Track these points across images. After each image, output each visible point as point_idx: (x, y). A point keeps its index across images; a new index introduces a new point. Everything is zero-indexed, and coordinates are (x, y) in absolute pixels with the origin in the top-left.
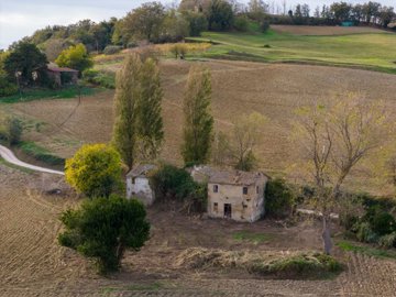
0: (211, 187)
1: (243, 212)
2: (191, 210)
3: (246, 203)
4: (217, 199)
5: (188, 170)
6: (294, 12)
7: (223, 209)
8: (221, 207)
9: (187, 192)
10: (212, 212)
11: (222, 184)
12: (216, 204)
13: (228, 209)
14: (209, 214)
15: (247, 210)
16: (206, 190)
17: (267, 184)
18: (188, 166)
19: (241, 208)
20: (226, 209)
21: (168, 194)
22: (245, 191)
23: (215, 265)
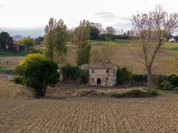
0: (90, 70)
1: (106, 82)
2: (81, 83)
3: (108, 77)
4: (94, 76)
5: (79, 67)
6: (126, 34)
7: (96, 81)
8: (96, 80)
9: (79, 74)
10: (91, 83)
11: (96, 68)
12: (93, 79)
13: (99, 81)
14: (90, 84)
15: (108, 81)
16: (88, 72)
17: (118, 70)
18: (79, 65)
19: (106, 80)
20: (98, 81)
21: (69, 77)
22: (107, 71)
23: (93, 94)
